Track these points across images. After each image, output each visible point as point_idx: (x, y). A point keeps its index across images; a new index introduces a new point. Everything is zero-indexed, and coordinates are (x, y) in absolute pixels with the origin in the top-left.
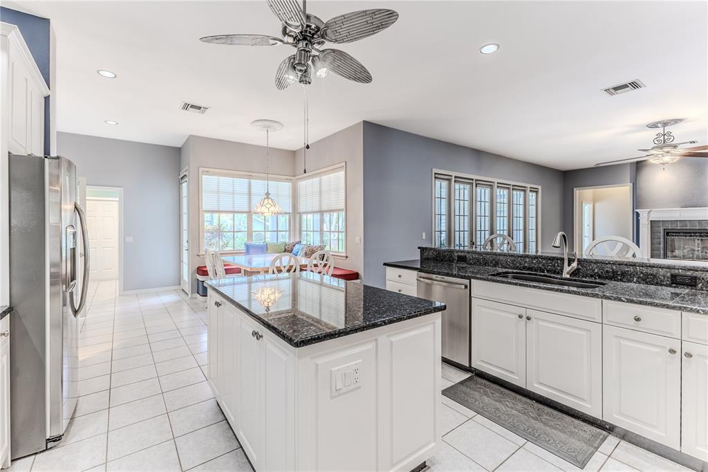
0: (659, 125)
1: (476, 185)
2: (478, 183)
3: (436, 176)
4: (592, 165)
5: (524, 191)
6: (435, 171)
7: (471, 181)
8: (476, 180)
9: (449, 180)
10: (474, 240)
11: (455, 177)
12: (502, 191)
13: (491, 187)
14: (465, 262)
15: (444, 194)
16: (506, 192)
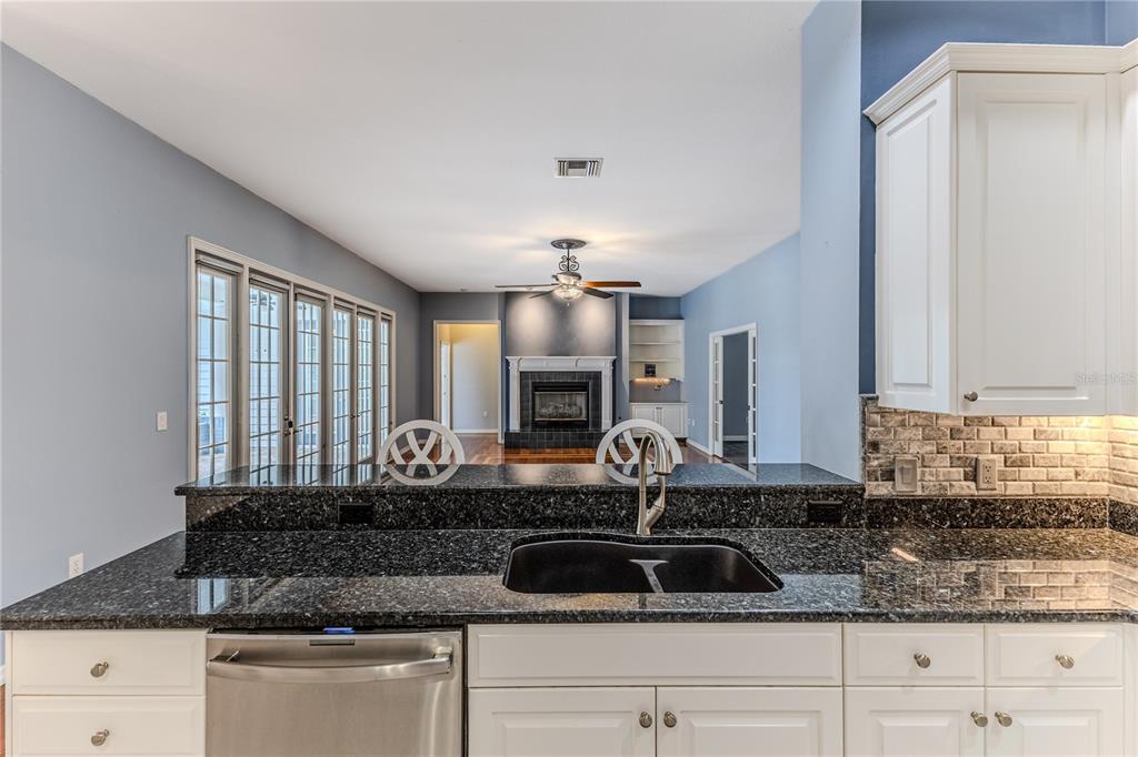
0: (564, 245)
1: (296, 295)
2: (301, 293)
3: (201, 257)
4: (457, 289)
5: (373, 317)
6: (196, 243)
7: (286, 287)
8: (296, 286)
9: (236, 276)
10: (291, 418)
11: (252, 271)
12: (340, 314)
13: (323, 303)
14: (370, 521)
15: (222, 309)
16: (346, 316)
